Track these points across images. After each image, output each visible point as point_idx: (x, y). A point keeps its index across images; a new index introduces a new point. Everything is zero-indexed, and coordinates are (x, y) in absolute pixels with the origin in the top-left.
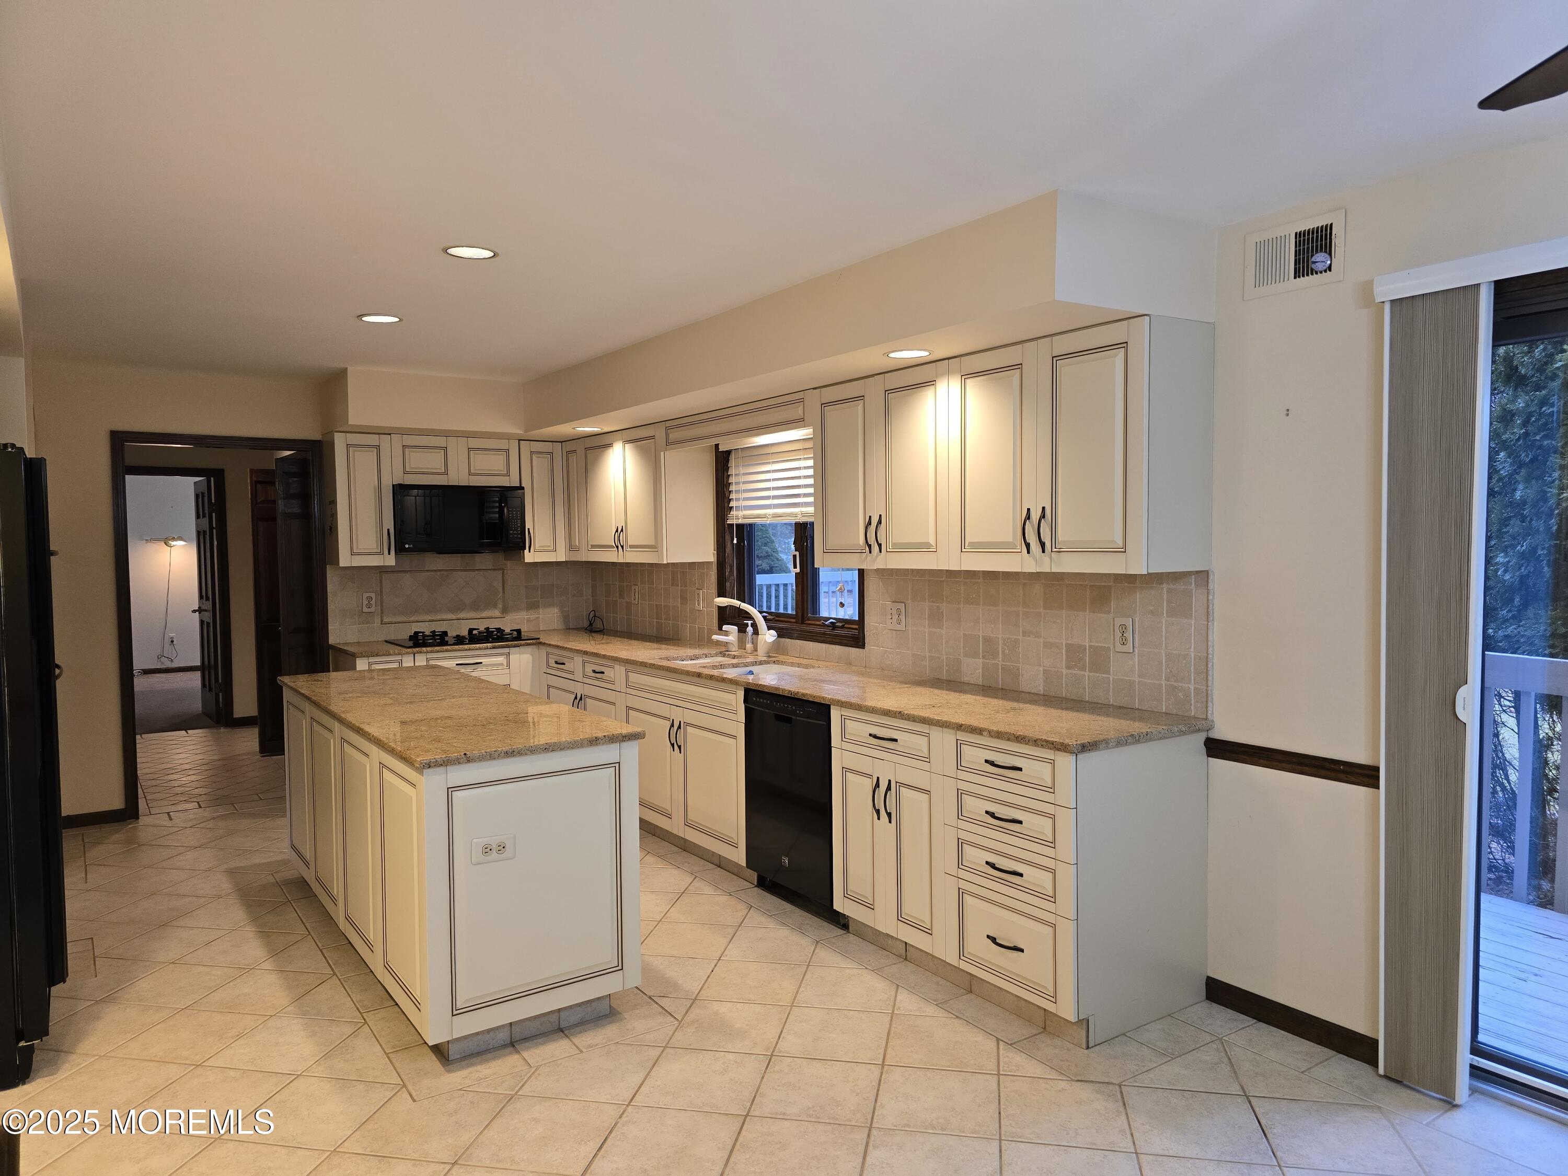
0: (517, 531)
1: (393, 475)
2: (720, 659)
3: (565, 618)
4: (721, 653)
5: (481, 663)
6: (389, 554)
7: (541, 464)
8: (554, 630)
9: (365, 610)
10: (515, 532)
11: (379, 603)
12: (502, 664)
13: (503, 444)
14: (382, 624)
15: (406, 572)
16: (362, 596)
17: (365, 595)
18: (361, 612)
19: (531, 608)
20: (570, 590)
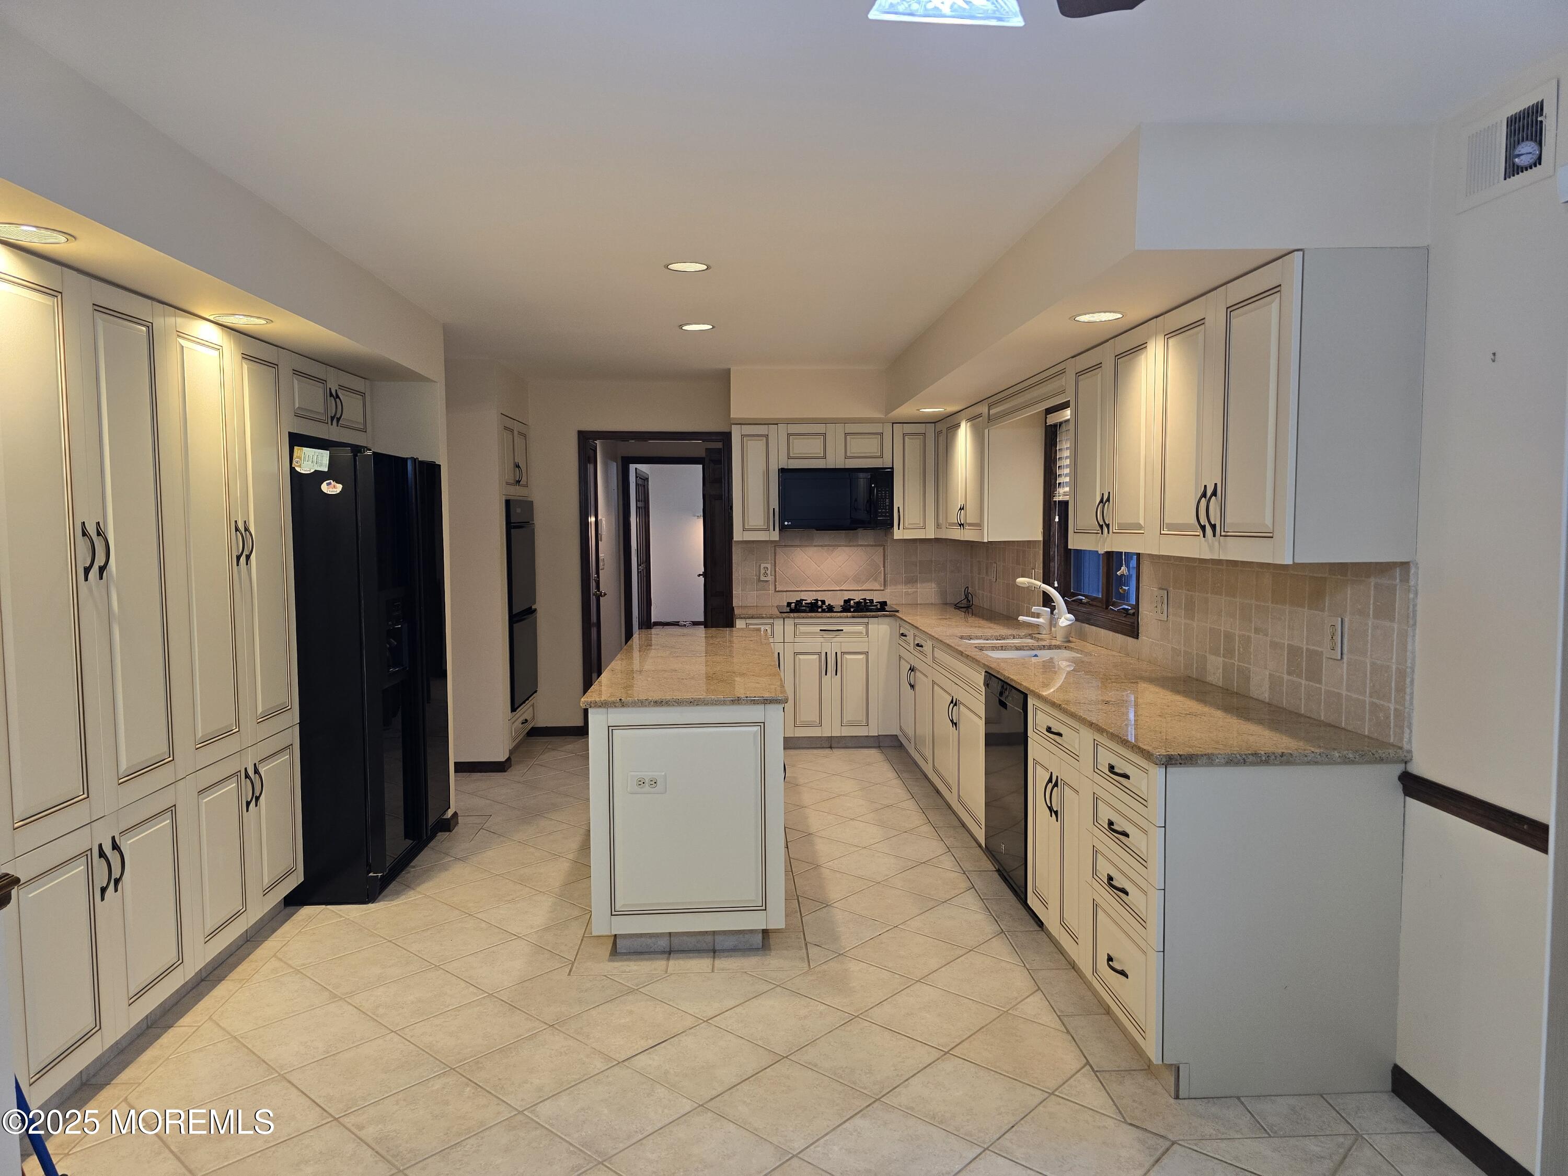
0: (886, 509)
1: (780, 460)
2: (1029, 641)
3: (943, 593)
4: (1030, 635)
5: (842, 630)
6: (774, 530)
7: (913, 445)
8: (932, 604)
9: (763, 578)
10: (884, 511)
11: (773, 572)
12: (861, 633)
13: (877, 428)
14: (776, 591)
15: (797, 546)
16: (760, 566)
17: (763, 566)
18: (759, 580)
19: (910, 583)
20: (948, 566)
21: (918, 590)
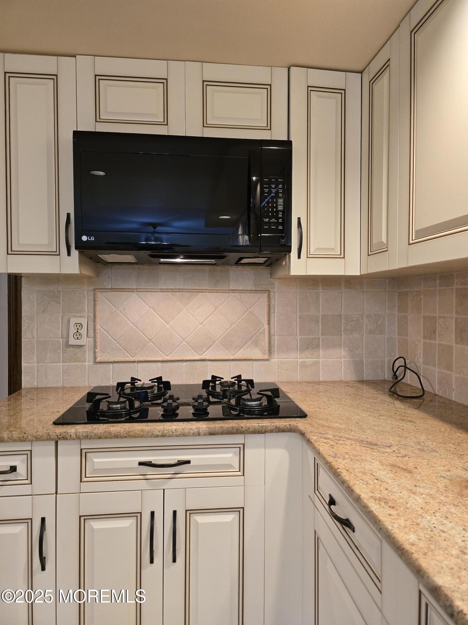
5: (188, 462)
6: (68, 256)
7: (325, 107)
9: (72, 341)
10: (273, 220)
11: (91, 332)
12: (230, 466)
14: (96, 362)
15: (132, 290)
16: (69, 321)
17: (73, 321)
18: (67, 345)
19: (307, 348)
20: (365, 324)
21: (321, 360)
